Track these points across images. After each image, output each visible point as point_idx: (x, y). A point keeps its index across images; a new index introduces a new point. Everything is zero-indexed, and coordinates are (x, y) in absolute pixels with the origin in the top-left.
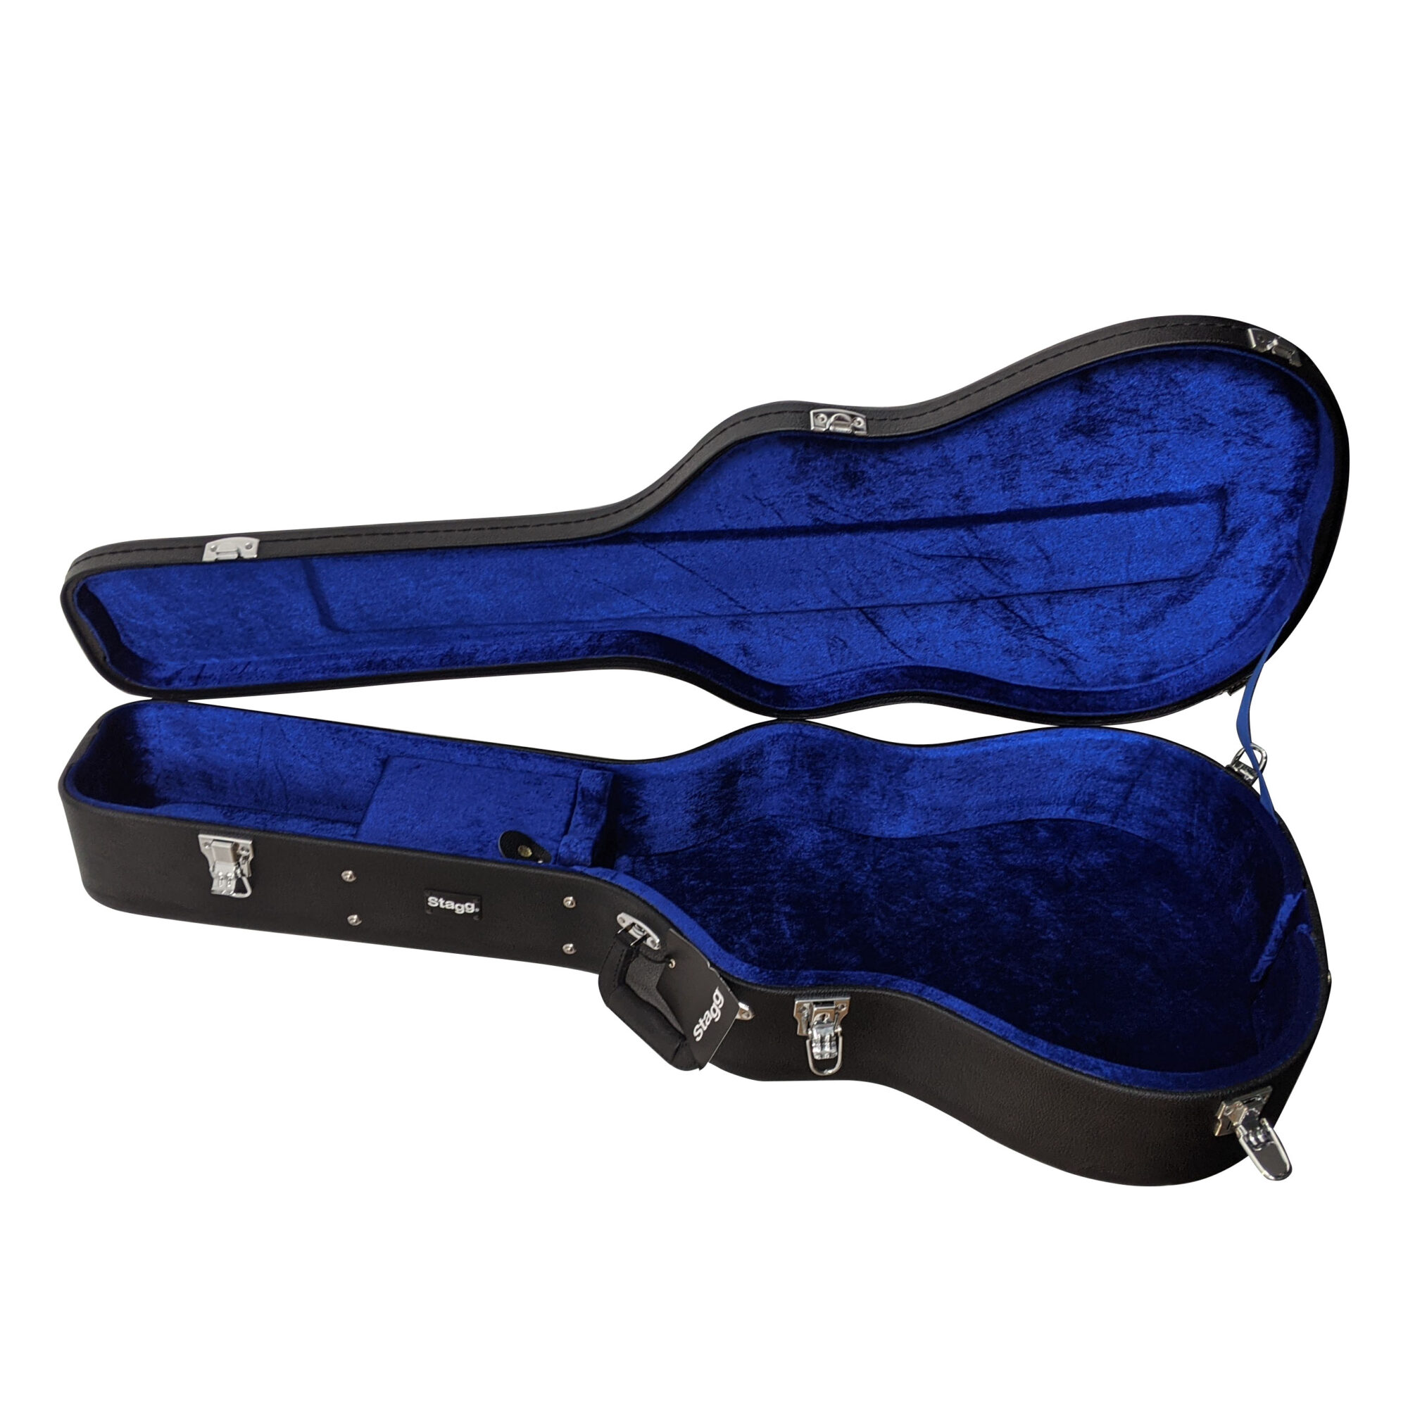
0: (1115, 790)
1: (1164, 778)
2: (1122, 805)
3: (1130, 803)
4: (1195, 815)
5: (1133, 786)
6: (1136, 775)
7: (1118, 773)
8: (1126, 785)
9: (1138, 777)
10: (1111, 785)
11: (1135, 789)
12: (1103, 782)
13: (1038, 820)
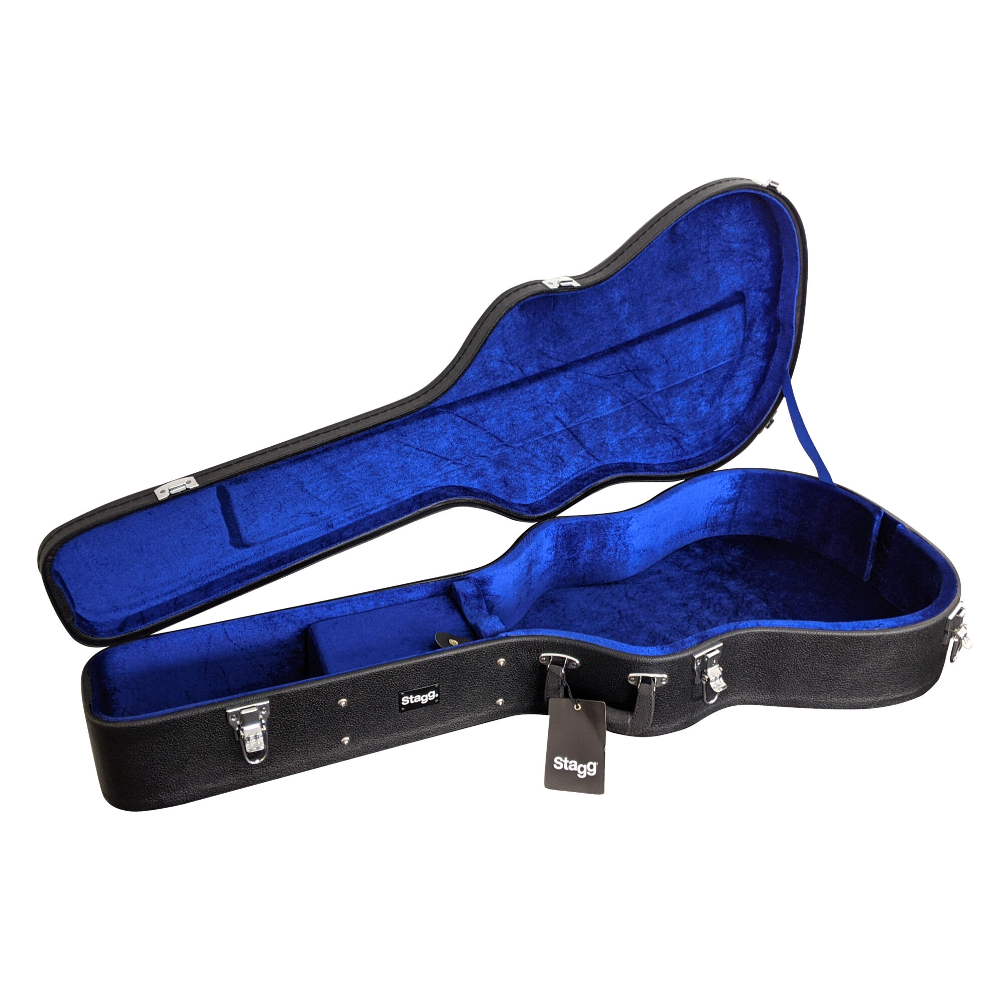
0: (727, 510)
1: (755, 490)
2: (733, 518)
3: (737, 515)
4: (780, 507)
5: (737, 503)
6: (738, 494)
7: (728, 497)
8: (733, 504)
9: (739, 496)
10: (724, 506)
11: (739, 505)
12: (721, 506)
13: (690, 544)
